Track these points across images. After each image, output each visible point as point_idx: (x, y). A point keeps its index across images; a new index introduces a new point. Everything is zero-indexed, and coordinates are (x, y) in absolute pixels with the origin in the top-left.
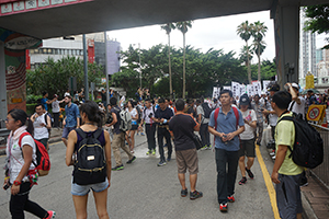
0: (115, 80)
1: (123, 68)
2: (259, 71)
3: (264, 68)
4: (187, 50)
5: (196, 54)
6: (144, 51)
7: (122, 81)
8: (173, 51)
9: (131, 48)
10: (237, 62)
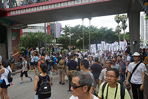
0: (59, 41)
1: (62, 35)
2: (124, 37)
3: (127, 36)
4: (91, 27)
5: (95, 29)
6: (72, 28)
7: (62, 41)
8: (85, 28)
9: (66, 26)
10: (114, 33)
